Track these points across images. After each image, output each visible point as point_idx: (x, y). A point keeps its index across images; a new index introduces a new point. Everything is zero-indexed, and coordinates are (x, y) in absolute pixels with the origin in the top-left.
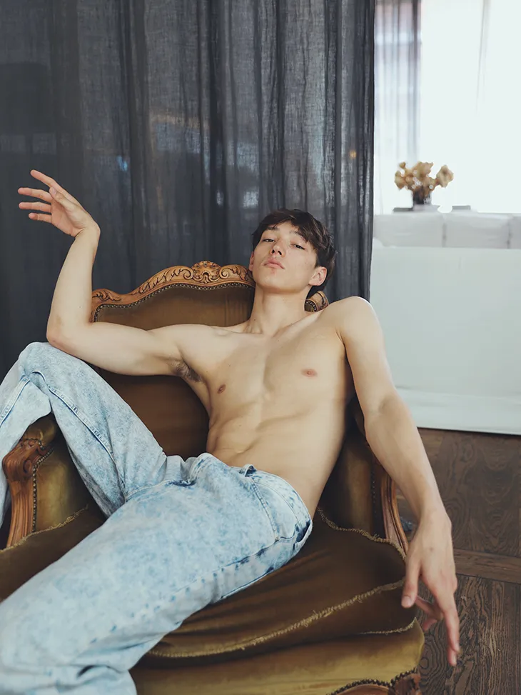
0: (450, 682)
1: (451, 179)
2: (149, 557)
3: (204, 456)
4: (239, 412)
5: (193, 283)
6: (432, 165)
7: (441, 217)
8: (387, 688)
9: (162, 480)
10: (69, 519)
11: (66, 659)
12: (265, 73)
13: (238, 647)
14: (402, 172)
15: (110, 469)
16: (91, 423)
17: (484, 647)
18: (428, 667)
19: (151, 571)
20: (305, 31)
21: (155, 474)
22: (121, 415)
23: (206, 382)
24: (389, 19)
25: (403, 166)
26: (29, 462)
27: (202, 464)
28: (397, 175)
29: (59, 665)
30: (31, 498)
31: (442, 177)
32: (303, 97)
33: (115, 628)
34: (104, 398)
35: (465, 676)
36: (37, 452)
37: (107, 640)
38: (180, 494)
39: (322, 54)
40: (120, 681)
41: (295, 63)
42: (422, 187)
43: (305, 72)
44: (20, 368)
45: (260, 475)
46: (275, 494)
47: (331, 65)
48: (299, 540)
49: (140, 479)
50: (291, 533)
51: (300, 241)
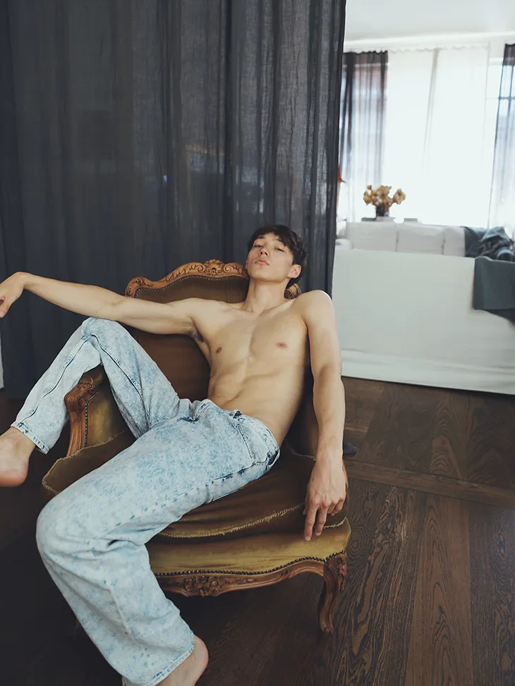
0: (371, 558)
1: (404, 199)
2: (160, 471)
3: (206, 401)
4: (230, 370)
5: (205, 275)
6: (390, 188)
7: (395, 225)
8: (323, 563)
9: (176, 416)
10: (110, 439)
11: (99, 535)
12: (264, 124)
13: (220, 533)
14: (369, 192)
15: (140, 405)
16: (130, 373)
17: (397, 535)
18: (357, 547)
19: (161, 481)
20: (293, 95)
21: (171, 411)
22: (150, 368)
23: (208, 344)
24: (364, 80)
25: (370, 188)
26: (83, 399)
27: (204, 407)
28: (366, 194)
29: (94, 538)
30: (84, 423)
31: (398, 197)
32: (291, 142)
33: (133, 517)
34: (138, 357)
35: (382, 554)
36: (88, 392)
37: (127, 524)
38: (186, 427)
39: (305, 113)
40: (138, 550)
41: (285, 118)
42: (383, 204)
43: (292, 125)
44: (82, 331)
45: (245, 418)
46: (254, 431)
47: (311, 120)
48: (270, 464)
49: (160, 415)
50: (264, 458)
51: (281, 246)
